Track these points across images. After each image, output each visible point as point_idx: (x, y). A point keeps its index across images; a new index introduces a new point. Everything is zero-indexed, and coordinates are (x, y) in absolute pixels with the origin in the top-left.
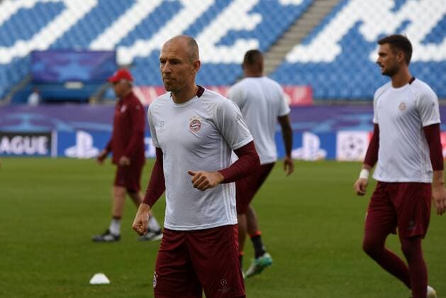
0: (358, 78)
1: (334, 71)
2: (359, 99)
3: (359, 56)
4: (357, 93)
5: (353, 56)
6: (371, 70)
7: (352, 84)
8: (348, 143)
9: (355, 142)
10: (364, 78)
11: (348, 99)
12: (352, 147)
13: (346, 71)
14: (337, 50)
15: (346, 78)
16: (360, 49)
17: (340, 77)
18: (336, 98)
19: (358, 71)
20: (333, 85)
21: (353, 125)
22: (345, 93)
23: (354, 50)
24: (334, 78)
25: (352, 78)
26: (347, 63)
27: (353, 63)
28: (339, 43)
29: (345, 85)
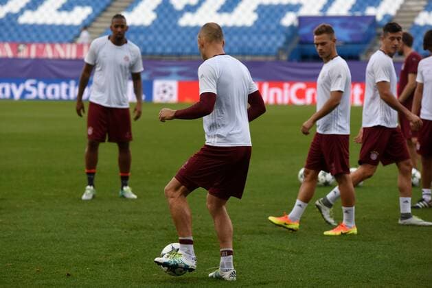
0: (169, 38)
1: (151, 32)
2: (170, 55)
3: (170, 22)
4: (169, 50)
5: (166, 22)
6: (179, 33)
7: (164, 43)
8: (161, 89)
9: (166, 88)
10: (174, 38)
11: (162, 55)
12: (165, 92)
13: (160, 33)
14: (153, 16)
15: (160, 38)
16: (171, 16)
17: (155, 38)
18: (152, 54)
19: (169, 32)
20: (150, 44)
21: (166, 75)
22: (159, 50)
23: (166, 16)
24: (151, 38)
25: (165, 38)
26: (161, 27)
27: (165, 27)
28: (155, 11)
29: (159, 44)
